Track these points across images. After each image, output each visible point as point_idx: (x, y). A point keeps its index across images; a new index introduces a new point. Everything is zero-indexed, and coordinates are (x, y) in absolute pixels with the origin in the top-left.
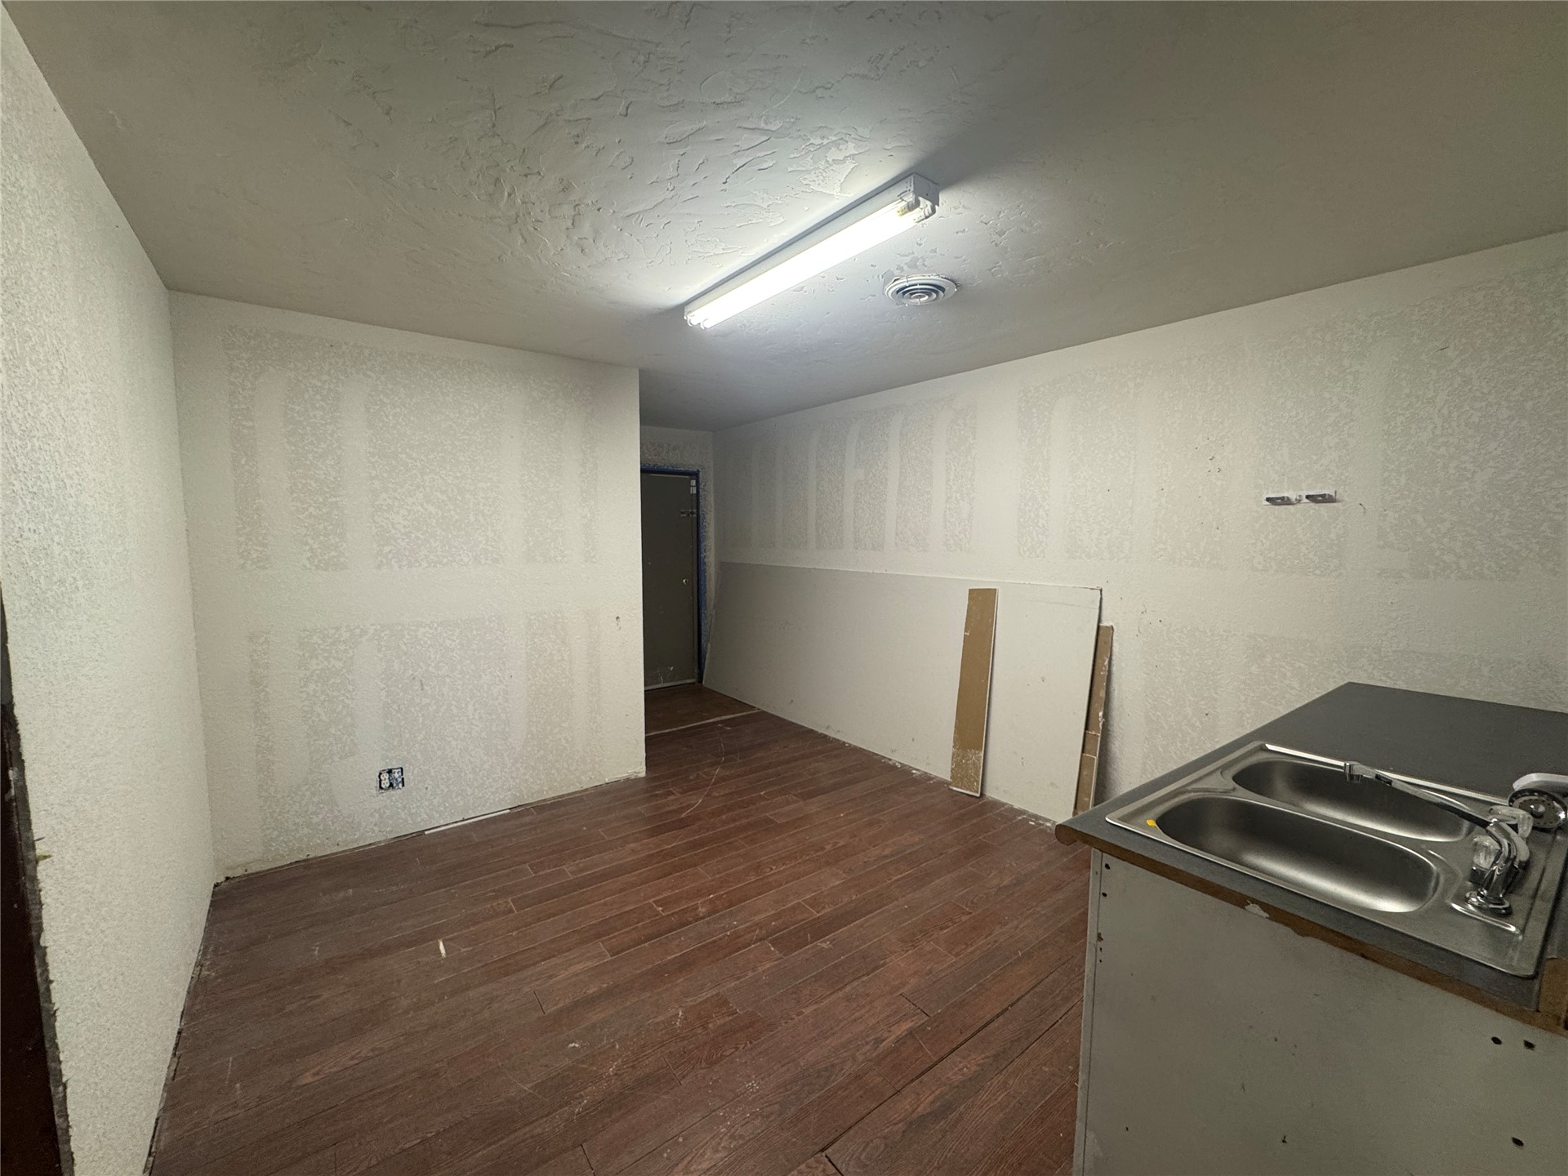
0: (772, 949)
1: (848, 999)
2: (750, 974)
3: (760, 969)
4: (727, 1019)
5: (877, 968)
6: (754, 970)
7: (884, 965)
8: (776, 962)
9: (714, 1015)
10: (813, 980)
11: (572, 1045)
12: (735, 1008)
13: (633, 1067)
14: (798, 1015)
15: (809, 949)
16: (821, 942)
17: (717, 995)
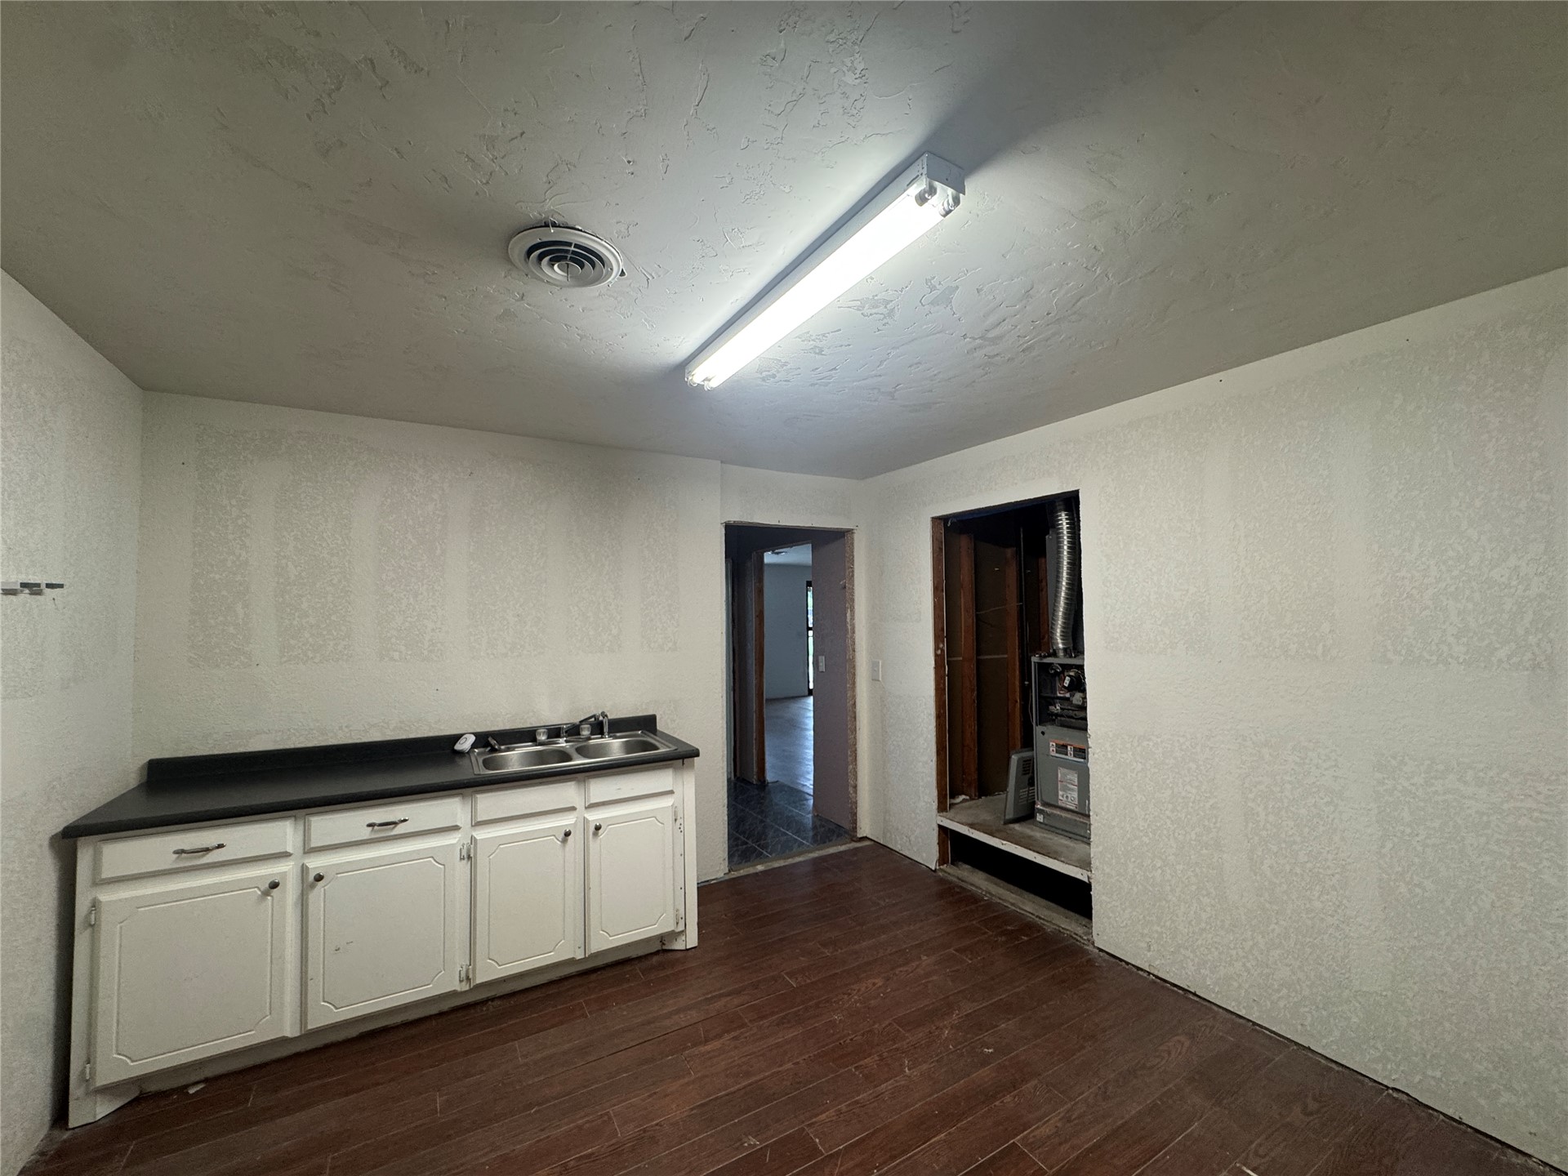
0: (817, 1140)
1: (748, 1074)
2: (843, 1107)
3: (832, 1112)
4: (861, 1063)
5: (703, 1105)
6: (840, 1112)
7: (692, 1109)
8: (814, 1120)
9: (875, 1066)
10: (776, 1096)
11: (990, 1051)
12: (857, 1073)
13: (931, 1033)
14: (798, 1063)
15: (773, 1137)
16: (755, 1145)
17: (876, 1086)
